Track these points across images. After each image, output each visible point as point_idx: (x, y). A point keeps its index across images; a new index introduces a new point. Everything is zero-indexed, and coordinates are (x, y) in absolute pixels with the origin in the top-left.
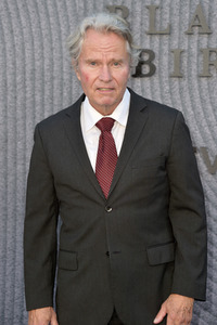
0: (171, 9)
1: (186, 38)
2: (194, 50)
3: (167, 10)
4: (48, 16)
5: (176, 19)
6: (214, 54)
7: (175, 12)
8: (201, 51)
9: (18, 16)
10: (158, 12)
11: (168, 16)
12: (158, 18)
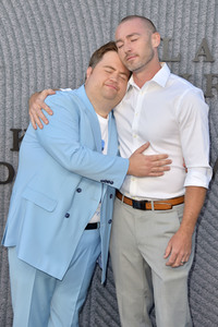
0: (182, 42)
1: (193, 65)
2: (200, 75)
3: (178, 42)
4: (80, 45)
5: (186, 50)
6: (215, 79)
7: (185, 43)
8: (205, 76)
9: (56, 45)
10: (171, 43)
11: (178, 47)
12: (171, 48)
